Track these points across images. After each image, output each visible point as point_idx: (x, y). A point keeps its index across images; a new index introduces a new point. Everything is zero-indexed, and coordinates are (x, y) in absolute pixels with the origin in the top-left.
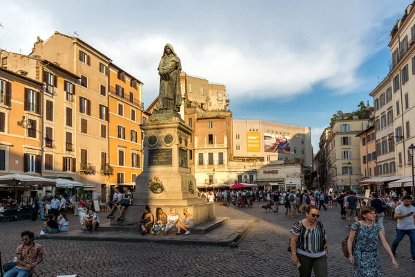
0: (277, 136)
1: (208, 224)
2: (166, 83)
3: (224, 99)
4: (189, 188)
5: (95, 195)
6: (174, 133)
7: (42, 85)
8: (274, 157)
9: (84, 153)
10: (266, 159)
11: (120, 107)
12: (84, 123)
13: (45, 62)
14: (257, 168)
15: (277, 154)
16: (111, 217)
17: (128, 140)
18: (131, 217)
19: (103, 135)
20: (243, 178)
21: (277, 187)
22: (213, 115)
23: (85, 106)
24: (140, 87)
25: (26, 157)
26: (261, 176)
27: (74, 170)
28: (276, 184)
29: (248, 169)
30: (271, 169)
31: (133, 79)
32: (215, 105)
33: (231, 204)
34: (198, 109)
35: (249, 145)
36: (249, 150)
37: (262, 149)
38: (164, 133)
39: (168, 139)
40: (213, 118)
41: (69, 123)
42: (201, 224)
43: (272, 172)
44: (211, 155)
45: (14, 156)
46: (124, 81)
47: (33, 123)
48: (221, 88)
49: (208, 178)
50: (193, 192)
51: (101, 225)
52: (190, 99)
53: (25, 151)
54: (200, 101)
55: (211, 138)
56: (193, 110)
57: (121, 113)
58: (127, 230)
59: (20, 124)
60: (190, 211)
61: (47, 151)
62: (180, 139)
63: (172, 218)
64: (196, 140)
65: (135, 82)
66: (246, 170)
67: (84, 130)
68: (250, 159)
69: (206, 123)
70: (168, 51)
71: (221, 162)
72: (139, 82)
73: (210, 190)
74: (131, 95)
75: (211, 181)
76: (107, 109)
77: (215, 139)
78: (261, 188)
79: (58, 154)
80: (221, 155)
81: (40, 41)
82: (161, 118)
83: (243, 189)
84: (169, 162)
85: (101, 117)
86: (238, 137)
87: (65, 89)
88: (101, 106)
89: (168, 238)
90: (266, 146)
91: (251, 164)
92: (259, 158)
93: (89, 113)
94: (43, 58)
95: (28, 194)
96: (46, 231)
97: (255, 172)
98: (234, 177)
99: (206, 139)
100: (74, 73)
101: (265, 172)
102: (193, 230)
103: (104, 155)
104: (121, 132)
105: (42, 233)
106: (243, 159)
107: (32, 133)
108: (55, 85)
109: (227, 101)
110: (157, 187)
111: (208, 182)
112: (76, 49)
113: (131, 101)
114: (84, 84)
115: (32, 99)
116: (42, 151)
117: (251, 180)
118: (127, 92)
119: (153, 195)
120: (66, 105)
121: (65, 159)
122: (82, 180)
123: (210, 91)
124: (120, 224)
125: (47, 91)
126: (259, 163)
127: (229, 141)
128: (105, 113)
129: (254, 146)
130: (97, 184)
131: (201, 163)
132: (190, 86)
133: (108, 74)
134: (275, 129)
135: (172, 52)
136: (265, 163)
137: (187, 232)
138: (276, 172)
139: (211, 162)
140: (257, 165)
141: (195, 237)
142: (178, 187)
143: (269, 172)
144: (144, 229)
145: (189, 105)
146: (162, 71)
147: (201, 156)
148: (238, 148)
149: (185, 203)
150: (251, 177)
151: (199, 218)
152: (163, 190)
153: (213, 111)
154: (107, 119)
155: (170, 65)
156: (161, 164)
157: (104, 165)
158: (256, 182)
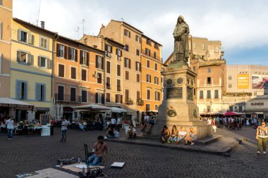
0: (264, 76)
1: (207, 139)
2: (179, 43)
3: (220, 51)
4: (194, 113)
5: (133, 117)
6: (184, 76)
7: (104, 52)
8: (261, 92)
9: (127, 92)
10: (253, 94)
11: (148, 62)
12: (127, 74)
13: (106, 39)
14: (246, 101)
15: (263, 90)
16: (143, 130)
17: (153, 83)
18: (155, 132)
19: (138, 81)
20: (234, 108)
21: (262, 115)
22: (211, 63)
23: (128, 63)
24: (160, 48)
25: (97, 94)
26: (249, 107)
27: (121, 102)
28: (262, 113)
29: (238, 101)
30: (257, 102)
31: (156, 43)
32: (213, 56)
33: (224, 127)
34: (200, 60)
35: (239, 84)
36: (239, 87)
37: (250, 87)
38: (177, 77)
39: (180, 81)
40: (211, 65)
41: (119, 74)
42: (202, 139)
43: (258, 104)
44: (209, 92)
45: (91, 94)
46: (150, 45)
47: (100, 75)
48: (218, 43)
49: (206, 108)
50: (196, 117)
51: (137, 135)
52: (194, 53)
53: (96, 91)
54: (201, 54)
55: (209, 80)
56: (196, 60)
57: (148, 66)
58: (152, 139)
59: (94, 76)
60: (195, 129)
61: (107, 91)
62: (188, 81)
63: (182, 133)
64: (198, 81)
65: (157, 45)
66: (236, 102)
67: (127, 78)
68: (239, 95)
69: (206, 70)
70: (180, 21)
71: (216, 97)
72: (160, 45)
73: (208, 116)
74: (155, 53)
75: (209, 110)
76: (140, 64)
77: (212, 80)
78: (248, 116)
79: (113, 92)
80: (216, 92)
81: (103, 27)
82: (175, 67)
83: (233, 116)
84: (180, 96)
85: (137, 70)
86: (230, 78)
87: (117, 54)
88: (137, 62)
89: (179, 146)
90: (253, 84)
91: (241, 98)
92: (247, 94)
93: (130, 67)
94: (105, 36)
95: (98, 116)
96: (108, 137)
97: (244, 104)
98: (226, 107)
99: (206, 81)
100: (122, 43)
101: (252, 104)
102: (196, 142)
103: (138, 93)
104: (148, 78)
105: (106, 138)
106: (234, 95)
107: (99, 81)
108: (111, 52)
109: (222, 52)
110: (172, 113)
111: (206, 111)
112: (123, 28)
113: (155, 58)
114: (127, 50)
115: (100, 61)
116: (105, 91)
117: (240, 110)
118: (152, 52)
119: (169, 118)
120: (117, 64)
121: (117, 96)
122: (126, 108)
123: (209, 47)
124: (148, 135)
125: (107, 55)
126: (247, 97)
127: (223, 81)
128: (139, 67)
129: (243, 84)
130: (134, 111)
131: (202, 97)
132: (194, 44)
133: (141, 42)
134: (263, 71)
135: (183, 21)
136: (253, 97)
137: (192, 144)
138: (262, 104)
139: (209, 97)
140: (246, 99)
141: (197, 147)
142: (186, 113)
143: (255, 104)
144: (163, 139)
145: (193, 58)
146: (176, 35)
147: (202, 92)
148: (230, 86)
149: (191, 124)
150: (241, 108)
151: (201, 135)
152: (176, 114)
153: (211, 60)
154: (140, 70)
155: (182, 30)
156: (175, 97)
157: (138, 99)
158: (245, 111)
